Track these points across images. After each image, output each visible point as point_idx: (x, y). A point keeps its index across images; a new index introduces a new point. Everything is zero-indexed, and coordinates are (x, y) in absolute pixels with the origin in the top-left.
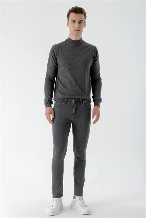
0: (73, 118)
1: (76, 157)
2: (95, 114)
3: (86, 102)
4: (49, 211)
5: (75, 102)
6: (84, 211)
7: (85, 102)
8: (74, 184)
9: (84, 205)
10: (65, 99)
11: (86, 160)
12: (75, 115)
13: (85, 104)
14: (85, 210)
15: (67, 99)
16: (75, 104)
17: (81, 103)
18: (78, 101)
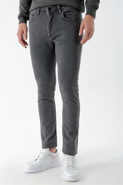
2: (84, 28)
5: (50, 11)
7: (66, 9)
9: (71, 167)
16: (50, 14)
18: (55, 9)
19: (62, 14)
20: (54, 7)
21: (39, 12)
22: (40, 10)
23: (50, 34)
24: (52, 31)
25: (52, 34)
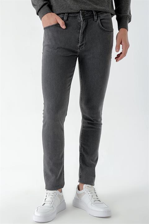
0: (80, 46)
1: (84, 118)
2: (121, 43)
3: (104, 18)
4: (37, 214)
5: (84, 16)
6: (99, 211)
7: (102, 16)
8: (80, 165)
9: (97, 200)
10: (64, 14)
11: (102, 124)
12: (83, 41)
13: (102, 21)
14: (102, 210)
15: (69, 13)
16: (84, 20)
17: (95, 18)
18: (89, 15)
19: (99, 21)
20: (88, 12)
21: (68, 18)
22: (68, 16)
23: (81, 44)
24: (85, 40)
25: (84, 44)
